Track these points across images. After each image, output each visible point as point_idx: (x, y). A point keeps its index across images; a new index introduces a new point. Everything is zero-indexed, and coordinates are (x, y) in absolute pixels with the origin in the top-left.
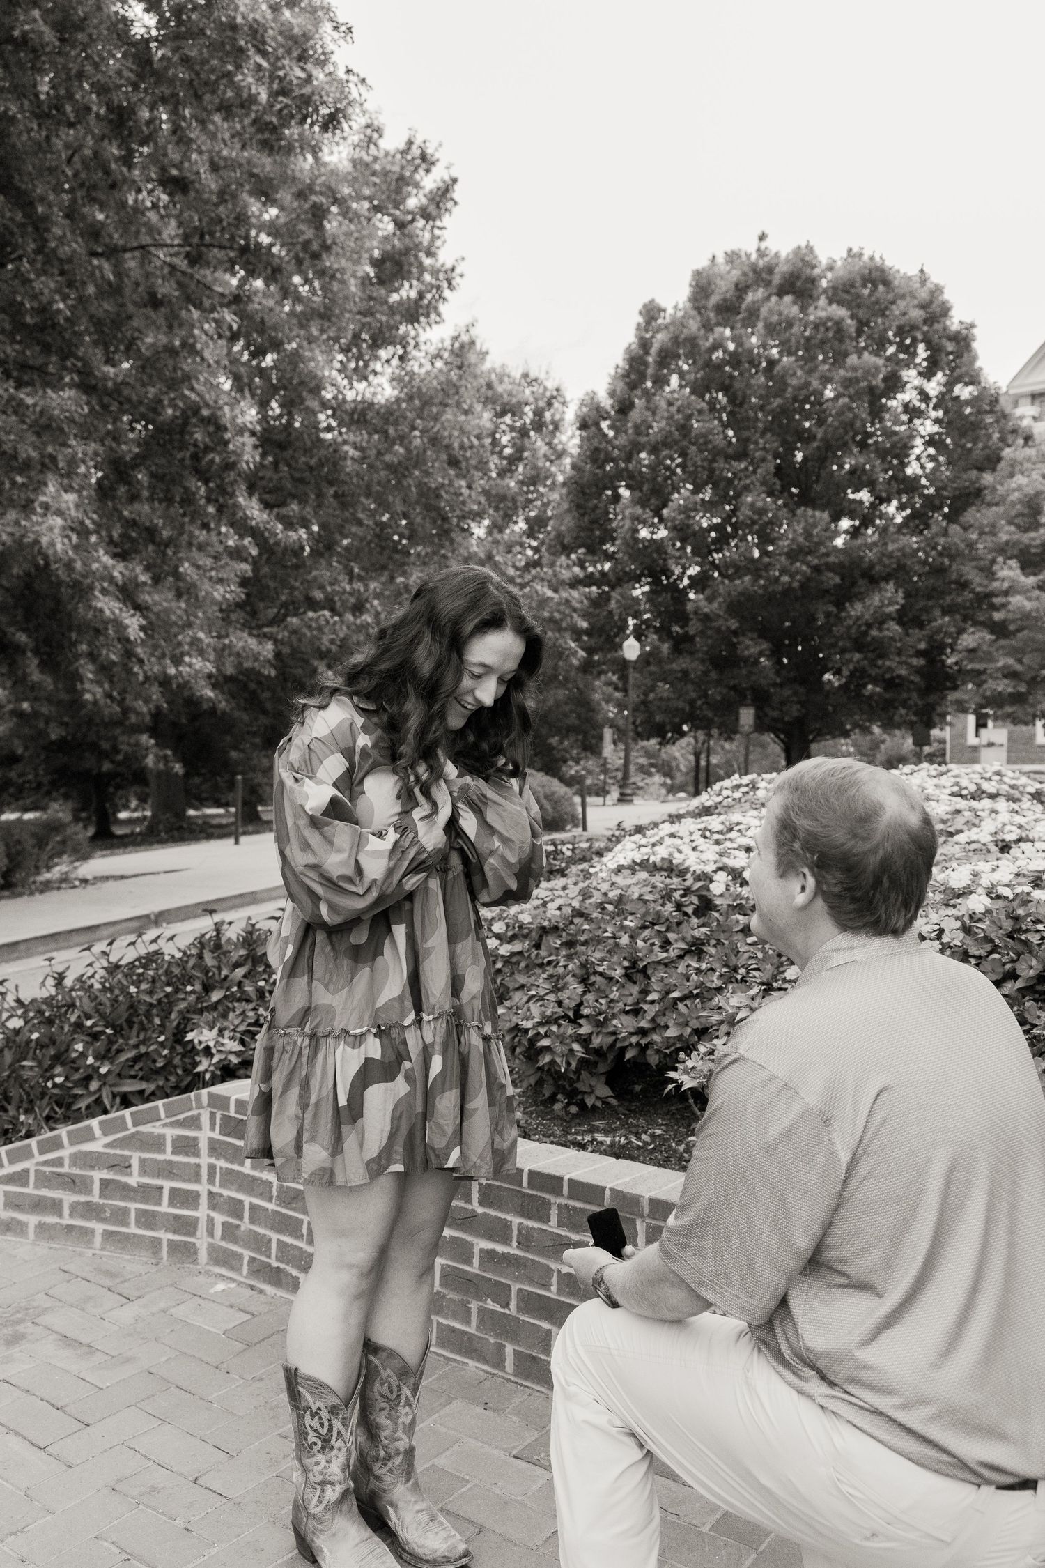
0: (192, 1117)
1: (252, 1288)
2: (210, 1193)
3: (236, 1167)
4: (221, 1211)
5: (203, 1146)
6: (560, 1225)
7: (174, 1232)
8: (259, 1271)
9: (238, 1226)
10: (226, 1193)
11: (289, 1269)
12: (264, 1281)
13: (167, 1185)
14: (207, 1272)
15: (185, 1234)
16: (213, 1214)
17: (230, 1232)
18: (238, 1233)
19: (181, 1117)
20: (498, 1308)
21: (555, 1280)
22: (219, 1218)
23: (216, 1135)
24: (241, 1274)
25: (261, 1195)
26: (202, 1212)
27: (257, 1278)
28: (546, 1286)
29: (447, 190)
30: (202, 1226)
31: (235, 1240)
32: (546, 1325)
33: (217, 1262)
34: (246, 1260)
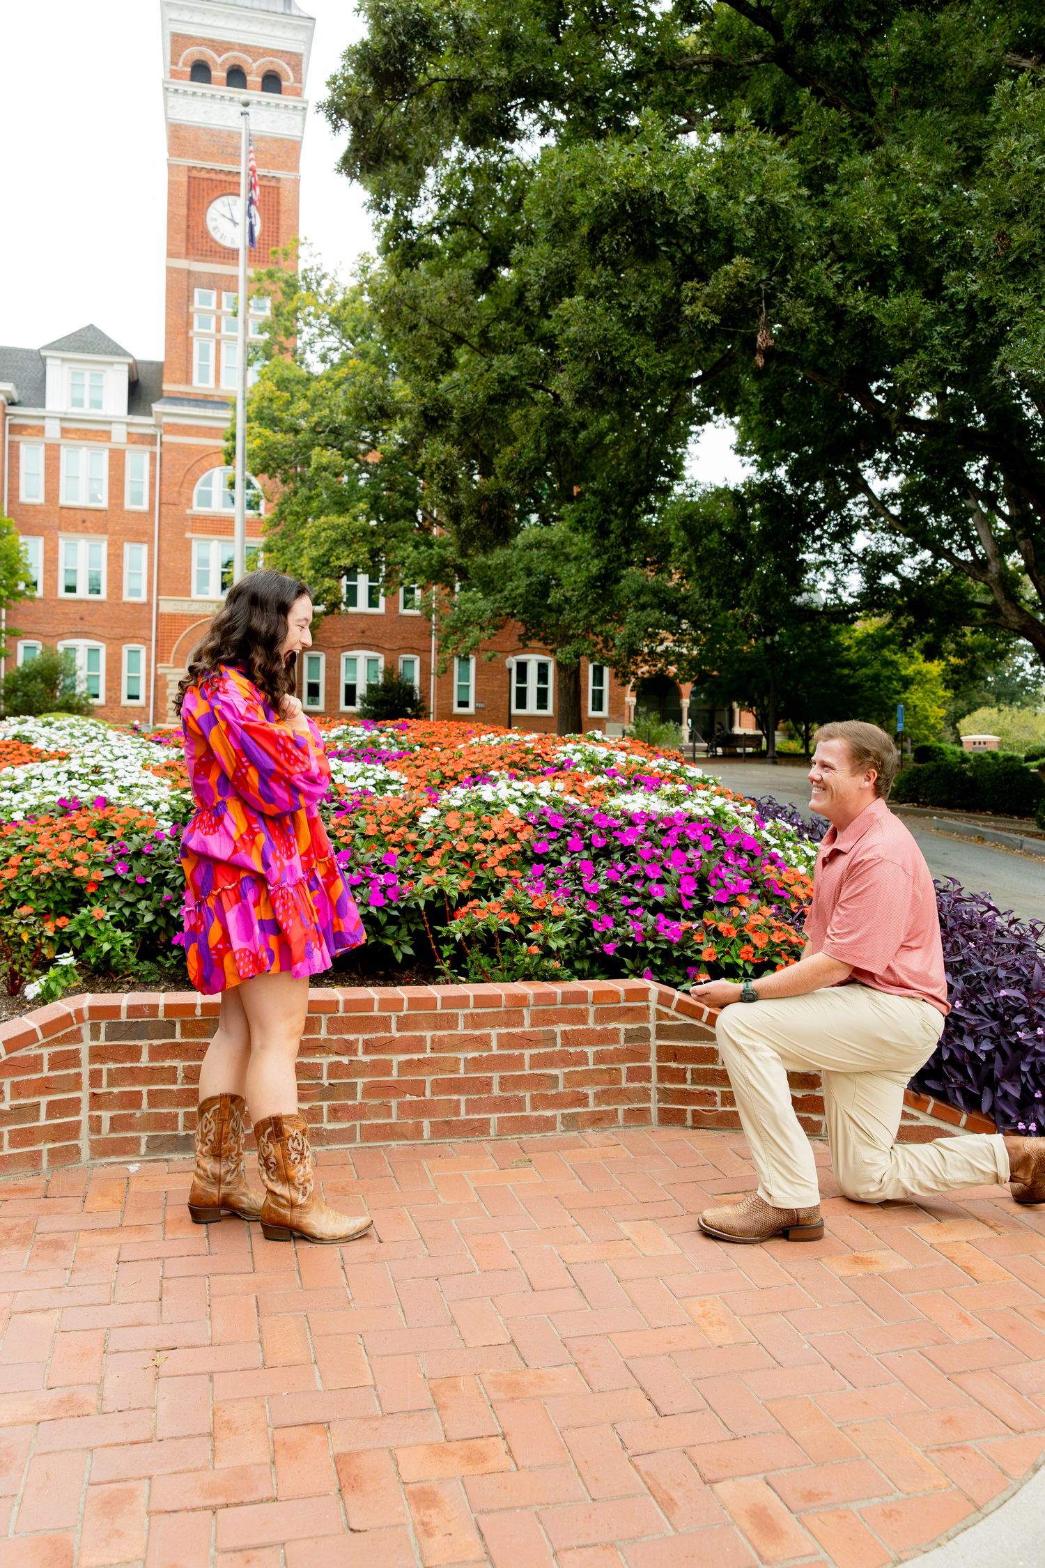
0: (71, 1032)
1: (154, 1161)
2: (94, 1094)
3: (128, 1065)
4: (109, 1108)
5: (84, 1055)
6: (466, 1028)
7: (54, 1141)
8: (162, 1145)
9: (132, 1115)
10: (116, 1090)
12: (170, 1151)
13: (44, 1100)
14: (92, 1166)
15: (68, 1139)
16: (98, 1113)
17: (121, 1123)
18: (133, 1121)
19: (60, 1034)
20: (415, 1098)
21: (462, 1065)
22: (106, 1115)
23: (102, 1041)
24: (139, 1155)
25: (163, 1081)
26: (84, 1115)
27: (160, 1151)
28: (456, 1071)
30: (85, 1127)
31: (130, 1127)
32: (455, 1097)
33: (105, 1154)
34: (143, 1142)
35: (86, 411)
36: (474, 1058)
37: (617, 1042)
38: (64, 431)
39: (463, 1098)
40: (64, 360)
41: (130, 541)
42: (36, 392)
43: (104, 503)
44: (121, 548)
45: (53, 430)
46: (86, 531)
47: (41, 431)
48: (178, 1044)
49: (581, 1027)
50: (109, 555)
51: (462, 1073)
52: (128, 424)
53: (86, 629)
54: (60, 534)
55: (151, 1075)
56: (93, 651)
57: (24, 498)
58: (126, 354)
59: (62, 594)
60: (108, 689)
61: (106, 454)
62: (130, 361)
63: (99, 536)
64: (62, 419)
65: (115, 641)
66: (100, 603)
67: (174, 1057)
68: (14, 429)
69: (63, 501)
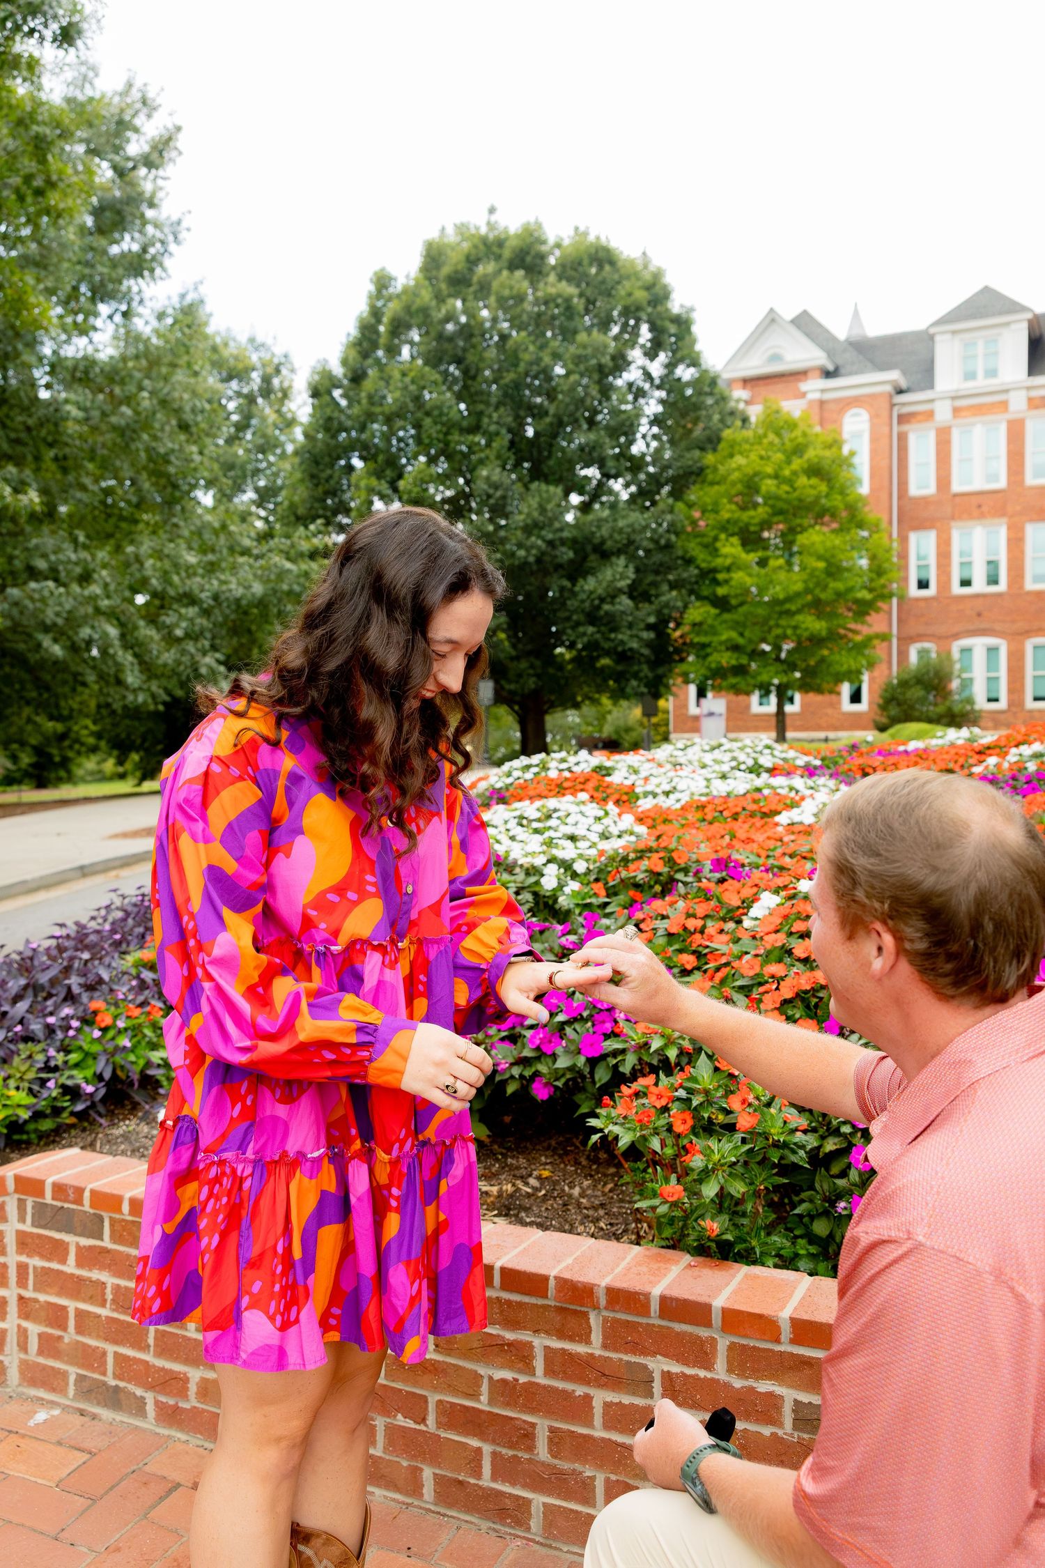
1: (82, 1413)
2: (21, 1298)
3: (55, 1266)
4: (36, 1320)
5: (10, 1241)
8: (90, 1391)
9: (60, 1338)
10: (42, 1298)
11: (131, 1387)
12: (98, 1404)
14: (20, 1395)
16: (25, 1324)
17: (48, 1345)
18: (60, 1346)
20: (410, 1424)
21: (485, 1388)
22: (34, 1329)
23: (27, 1227)
24: (66, 1396)
25: (91, 1299)
26: (11, 1323)
27: (88, 1400)
28: (475, 1396)
29: (170, 139)
30: (12, 1340)
31: (56, 1354)
32: (474, 1443)
33: (33, 1382)
34: (72, 1379)
35: (981, 383)
36: (504, 1381)
37: (775, 1421)
38: (956, 411)
39: (487, 1449)
40: (954, 332)
41: (1032, 520)
42: (925, 375)
43: (1002, 483)
44: (1022, 530)
45: (943, 412)
46: (982, 516)
47: (930, 415)
48: (107, 1251)
49: (702, 1373)
50: (1009, 540)
51: (483, 1403)
52: (1028, 388)
53: (983, 626)
54: (953, 524)
55: (75, 1287)
56: (992, 650)
57: (914, 490)
58: (1024, 309)
59: (957, 589)
60: (1011, 691)
61: (1003, 428)
62: (1030, 316)
63: (997, 521)
64: (953, 398)
65: (1017, 637)
66: (1000, 595)
67: (102, 1267)
68: (903, 419)
69: (957, 487)
